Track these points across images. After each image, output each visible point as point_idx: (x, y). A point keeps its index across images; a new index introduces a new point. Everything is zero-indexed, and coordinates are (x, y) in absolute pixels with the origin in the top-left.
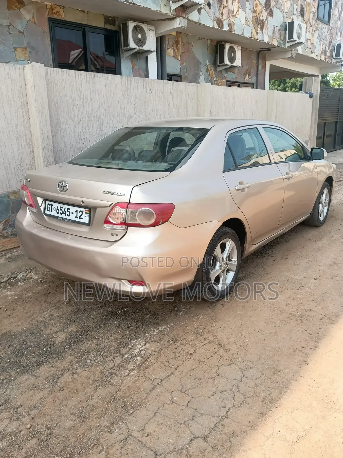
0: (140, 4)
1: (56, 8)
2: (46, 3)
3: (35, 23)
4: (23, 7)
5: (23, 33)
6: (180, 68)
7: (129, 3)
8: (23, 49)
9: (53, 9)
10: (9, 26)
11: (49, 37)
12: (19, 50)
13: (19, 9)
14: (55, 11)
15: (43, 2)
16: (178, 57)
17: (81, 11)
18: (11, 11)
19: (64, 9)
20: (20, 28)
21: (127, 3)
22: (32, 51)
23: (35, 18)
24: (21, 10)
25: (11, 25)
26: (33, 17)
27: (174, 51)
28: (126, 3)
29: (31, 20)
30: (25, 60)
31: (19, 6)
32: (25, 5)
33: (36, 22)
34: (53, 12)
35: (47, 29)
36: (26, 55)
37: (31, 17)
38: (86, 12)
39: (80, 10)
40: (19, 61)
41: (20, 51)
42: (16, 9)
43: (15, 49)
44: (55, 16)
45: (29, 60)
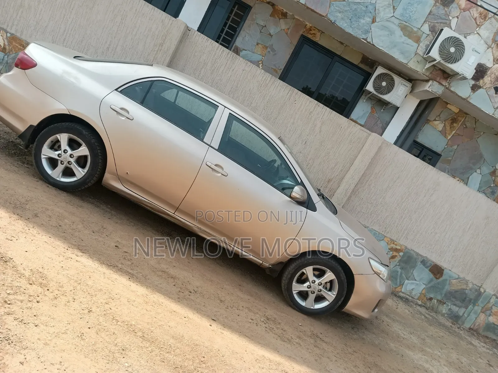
0: (380, 48)
1: (314, 30)
2: (307, 23)
3: (287, 34)
4: (284, 18)
5: (272, 36)
6: (445, 148)
7: (368, 42)
8: (264, 47)
9: (311, 30)
10: (263, 27)
11: (293, 48)
12: (260, 45)
13: (280, 19)
14: (312, 32)
15: (304, 22)
16: (447, 135)
17: (340, 42)
18: (272, 18)
19: (322, 34)
20: (272, 32)
21: (365, 41)
22: (271, 52)
23: (290, 30)
24: (281, 20)
25: (265, 26)
26: (288, 29)
27: (445, 126)
28: (363, 40)
29: (285, 30)
30: (261, 55)
31: (281, 17)
32: (287, 18)
33: (289, 32)
34: (310, 32)
35: (295, 42)
36: (264, 52)
37: (287, 28)
38: (345, 45)
39: (338, 41)
40: (255, 53)
41: (261, 47)
42: (277, 17)
43: (258, 44)
44: (310, 36)
45: (264, 57)
